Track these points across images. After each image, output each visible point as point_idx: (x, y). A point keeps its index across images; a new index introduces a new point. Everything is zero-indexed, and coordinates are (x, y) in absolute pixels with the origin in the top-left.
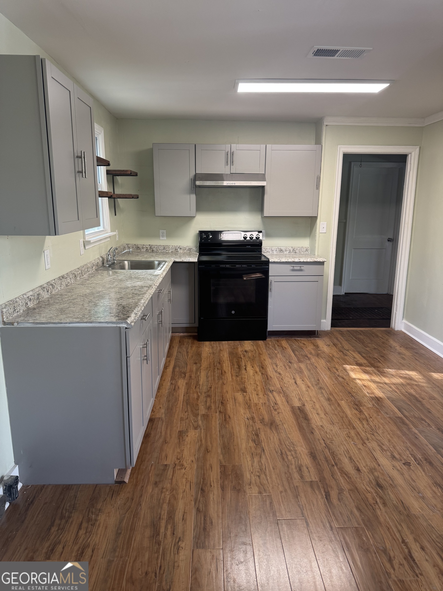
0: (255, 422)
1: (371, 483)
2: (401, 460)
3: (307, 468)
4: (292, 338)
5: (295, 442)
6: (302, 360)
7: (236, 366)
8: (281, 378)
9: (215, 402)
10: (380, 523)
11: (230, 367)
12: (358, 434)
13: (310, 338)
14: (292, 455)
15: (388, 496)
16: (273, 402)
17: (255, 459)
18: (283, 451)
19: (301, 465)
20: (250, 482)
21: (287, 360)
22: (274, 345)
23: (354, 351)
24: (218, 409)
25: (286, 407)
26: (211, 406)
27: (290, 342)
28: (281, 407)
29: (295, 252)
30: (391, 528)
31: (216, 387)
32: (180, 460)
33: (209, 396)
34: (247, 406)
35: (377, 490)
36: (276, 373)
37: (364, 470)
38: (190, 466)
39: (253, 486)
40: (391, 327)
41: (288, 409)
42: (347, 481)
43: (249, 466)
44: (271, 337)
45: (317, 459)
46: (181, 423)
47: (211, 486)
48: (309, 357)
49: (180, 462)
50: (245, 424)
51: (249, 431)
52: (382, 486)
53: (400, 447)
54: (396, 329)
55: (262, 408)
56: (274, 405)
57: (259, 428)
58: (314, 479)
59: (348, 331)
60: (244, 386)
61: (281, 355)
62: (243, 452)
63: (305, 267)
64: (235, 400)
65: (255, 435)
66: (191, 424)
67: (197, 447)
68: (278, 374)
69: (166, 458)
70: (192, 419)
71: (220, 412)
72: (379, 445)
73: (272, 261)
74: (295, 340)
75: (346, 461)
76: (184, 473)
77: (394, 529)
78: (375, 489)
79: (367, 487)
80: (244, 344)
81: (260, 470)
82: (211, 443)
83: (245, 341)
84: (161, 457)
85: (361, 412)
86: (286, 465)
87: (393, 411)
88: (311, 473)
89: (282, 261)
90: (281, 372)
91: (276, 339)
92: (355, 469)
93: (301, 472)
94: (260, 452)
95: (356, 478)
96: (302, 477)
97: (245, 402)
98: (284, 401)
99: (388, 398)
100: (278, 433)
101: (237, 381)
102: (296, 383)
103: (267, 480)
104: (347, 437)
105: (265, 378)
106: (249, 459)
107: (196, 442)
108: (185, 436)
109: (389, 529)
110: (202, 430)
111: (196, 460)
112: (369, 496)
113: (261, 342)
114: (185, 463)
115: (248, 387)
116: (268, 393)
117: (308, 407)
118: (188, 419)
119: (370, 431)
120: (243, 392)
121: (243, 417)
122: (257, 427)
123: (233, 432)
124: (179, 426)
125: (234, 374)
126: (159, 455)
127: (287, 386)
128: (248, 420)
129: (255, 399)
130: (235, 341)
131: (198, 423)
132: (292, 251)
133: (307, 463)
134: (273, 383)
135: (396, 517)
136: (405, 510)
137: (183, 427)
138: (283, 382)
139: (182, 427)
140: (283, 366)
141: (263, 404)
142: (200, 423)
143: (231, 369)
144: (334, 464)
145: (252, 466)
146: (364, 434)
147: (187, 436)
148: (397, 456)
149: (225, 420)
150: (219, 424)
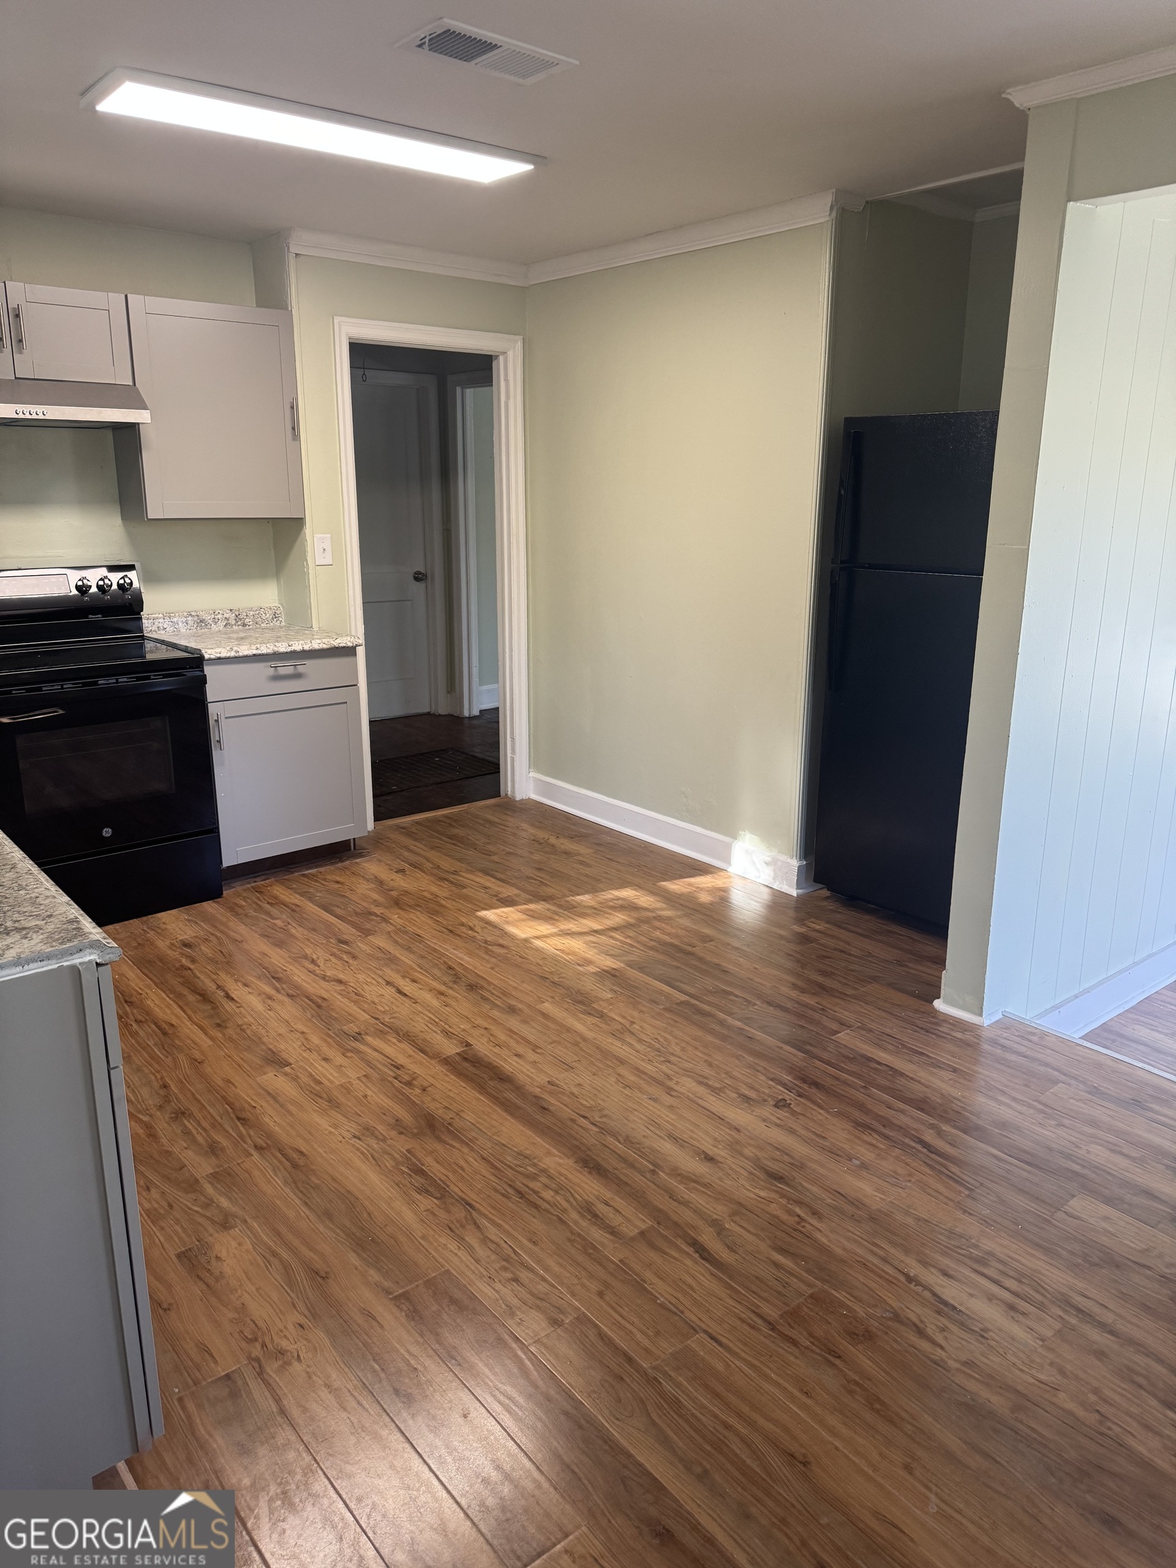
0: (384, 1136)
1: (757, 1179)
2: (765, 1101)
3: (607, 1204)
4: (293, 873)
5: (527, 1149)
6: (368, 926)
7: (191, 998)
8: (353, 994)
9: (215, 1125)
10: (843, 1261)
11: (175, 1006)
12: (639, 1071)
13: (343, 862)
14: (547, 1186)
15: (808, 1194)
16: (385, 1065)
17: (467, 1239)
18: (519, 1185)
19: (587, 1202)
20: (507, 1306)
21: (326, 937)
22: (257, 904)
23: (471, 872)
24: (245, 1142)
25: (431, 1067)
26: (215, 1142)
27: (294, 886)
28: (418, 1070)
29: (244, 625)
30: (869, 1261)
31: (181, 1077)
32: (260, 1340)
33: (183, 1113)
34: (324, 1104)
35: (779, 1189)
36: (327, 981)
37: (721, 1153)
38: (305, 1342)
39: (523, 1313)
40: (502, 793)
41: (439, 1069)
42: (709, 1195)
43: (468, 1264)
44: (233, 885)
45: (609, 1171)
46: (162, 1228)
47: (416, 1369)
48: (378, 913)
49: (264, 1345)
50: (359, 1154)
51: (390, 1171)
52: (780, 1174)
53: (738, 1070)
54: (519, 797)
55: (369, 1093)
56: (395, 1072)
57: (408, 1151)
58: (643, 1226)
59: (418, 823)
60: (264, 1047)
61: (300, 929)
62: (420, 1234)
63: (309, 666)
64: (274, 1098)
65: (416, 1174)
66: (200, 1220)
67: (278, 1278)
68: (334, 983)
69: (207, 1356)
70: (189, 1204)
71: (258, 1148)
72: (700, 1083)
73: (212, 657)
74: (303, 875)
75: (668, 1147)
76: (308, 1373)
77: (876, 1261)
78: (773, 1188)
79: (757, 1191)
80: (163, 926)
81: (505, 1260)
82: (312, 1249)
83: (159, 915)
84: (191, 1360)
85: (602, 1016)
86: (555, 1218)
87: (661, 992)
88: (623, 1213)
89: (241, 654)
90: (341, 976)
91: (249, 886)
92: (701, 1159)
93: (602, 1219)
94: (463, 1214)
95: (720, 1179)
96: (613, 1231)
97: (307, 1092)
98: (411, 1052)
99: (630, 964)
100: (467, 1144)
101: (231, 1039)
102: (400, 992)
103: (544, 1280)
104: (624, 1088)
105: (308, 1004)
106: (453, 1246)
107: (263, 1265)
108: (214, 1262)
109: (865, 1264)
110: (249, 1221)
111: (311, 1319)
112: (774, 1209)
113: (209, 907)
114: (284, 1344)
115: (283, 1048)
116: (353, 1044)
117: (482, 1047)
118: (174, 1205)
119: (656, 1055)
120: (277, 1067)
121: (341, 1139)
122: (402, 1149)
123: (349, 1192)
124: (162, 1240)
125: (206, 1023)
126: (175, 1357)
127: (387, 1008)
128: (359, 1139)
129: (330, 1075)
130: (126, 922)
131: (218, 1206)
132: (234, 622)
133: (596, 1193)
134: (344, 1013)
135: (858, 1233)
136: (858, 1208)
137: (179, 1238)
138: (367, 1003)
139: (177, 1240)
140: (330, 957)
141: (364, 1079)
142: (224, 1203)
143: (184, 1012)
144: (652, 1168)
145: (477, 1261)
146: (649, 1067)
147: (218, 1258)
148: (752, 1094)
149: (295, 1166)
150: (286, 1182)
